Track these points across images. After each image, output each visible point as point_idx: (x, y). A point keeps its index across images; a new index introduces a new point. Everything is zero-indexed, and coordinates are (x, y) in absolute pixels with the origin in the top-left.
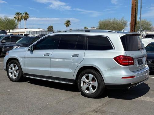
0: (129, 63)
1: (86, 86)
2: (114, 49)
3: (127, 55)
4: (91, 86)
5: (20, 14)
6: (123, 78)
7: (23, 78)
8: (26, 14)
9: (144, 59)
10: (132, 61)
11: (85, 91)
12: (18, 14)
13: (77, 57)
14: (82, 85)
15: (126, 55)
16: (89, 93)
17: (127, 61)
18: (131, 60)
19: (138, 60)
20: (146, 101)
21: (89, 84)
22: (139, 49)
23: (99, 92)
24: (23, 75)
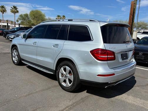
0: (107, 58)
1: (64, 78)
2: (93, 41)
3: (106, 49)
4: (67, 79)
5: (60, 16)
6: (99, 75)
7: (20, 63)
8: (64, 16)
9: (131, 54)
10: (113, 56)
11: (62, 83)
12: (58, 16)
13: (57, 47)
14: (60, 77)
15: (104, 48)
16: (65, 86)
17: (105, 55)
18: (111, 55)
19: (121, 55)
20: (127, 102)
21: (66, 77)
22: (124, 42)
23: (74, 87)
24: (21, 60)
